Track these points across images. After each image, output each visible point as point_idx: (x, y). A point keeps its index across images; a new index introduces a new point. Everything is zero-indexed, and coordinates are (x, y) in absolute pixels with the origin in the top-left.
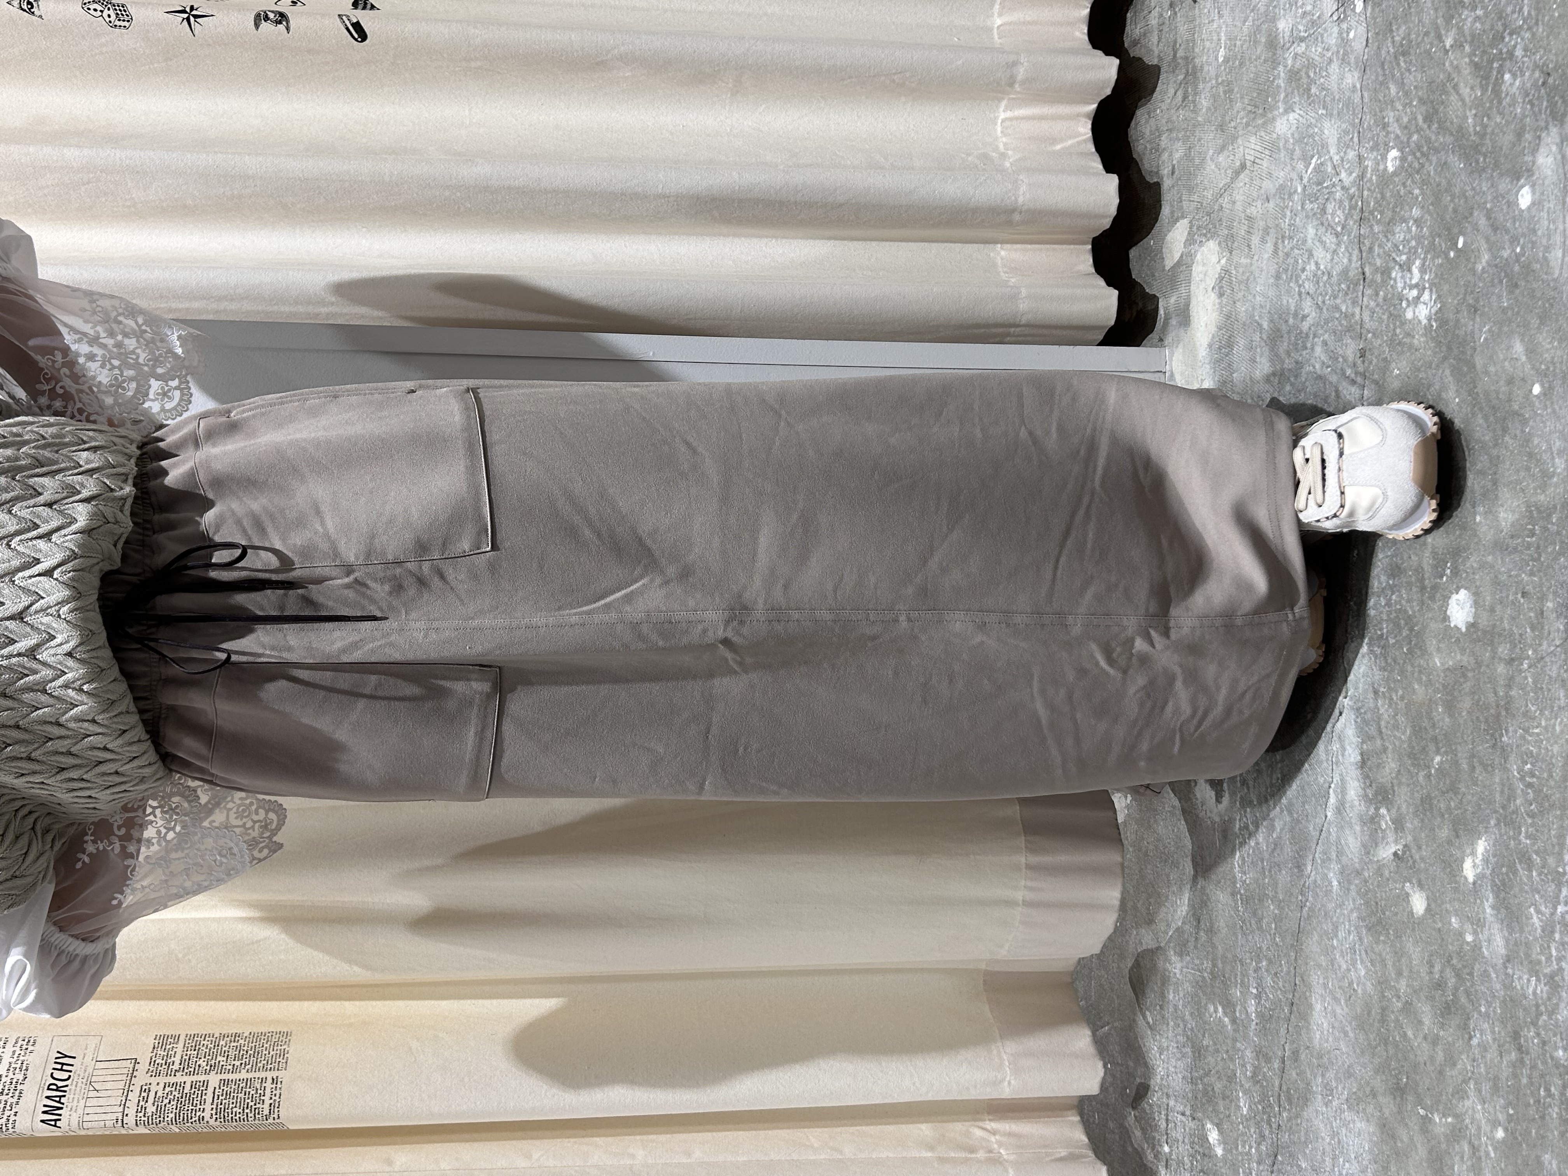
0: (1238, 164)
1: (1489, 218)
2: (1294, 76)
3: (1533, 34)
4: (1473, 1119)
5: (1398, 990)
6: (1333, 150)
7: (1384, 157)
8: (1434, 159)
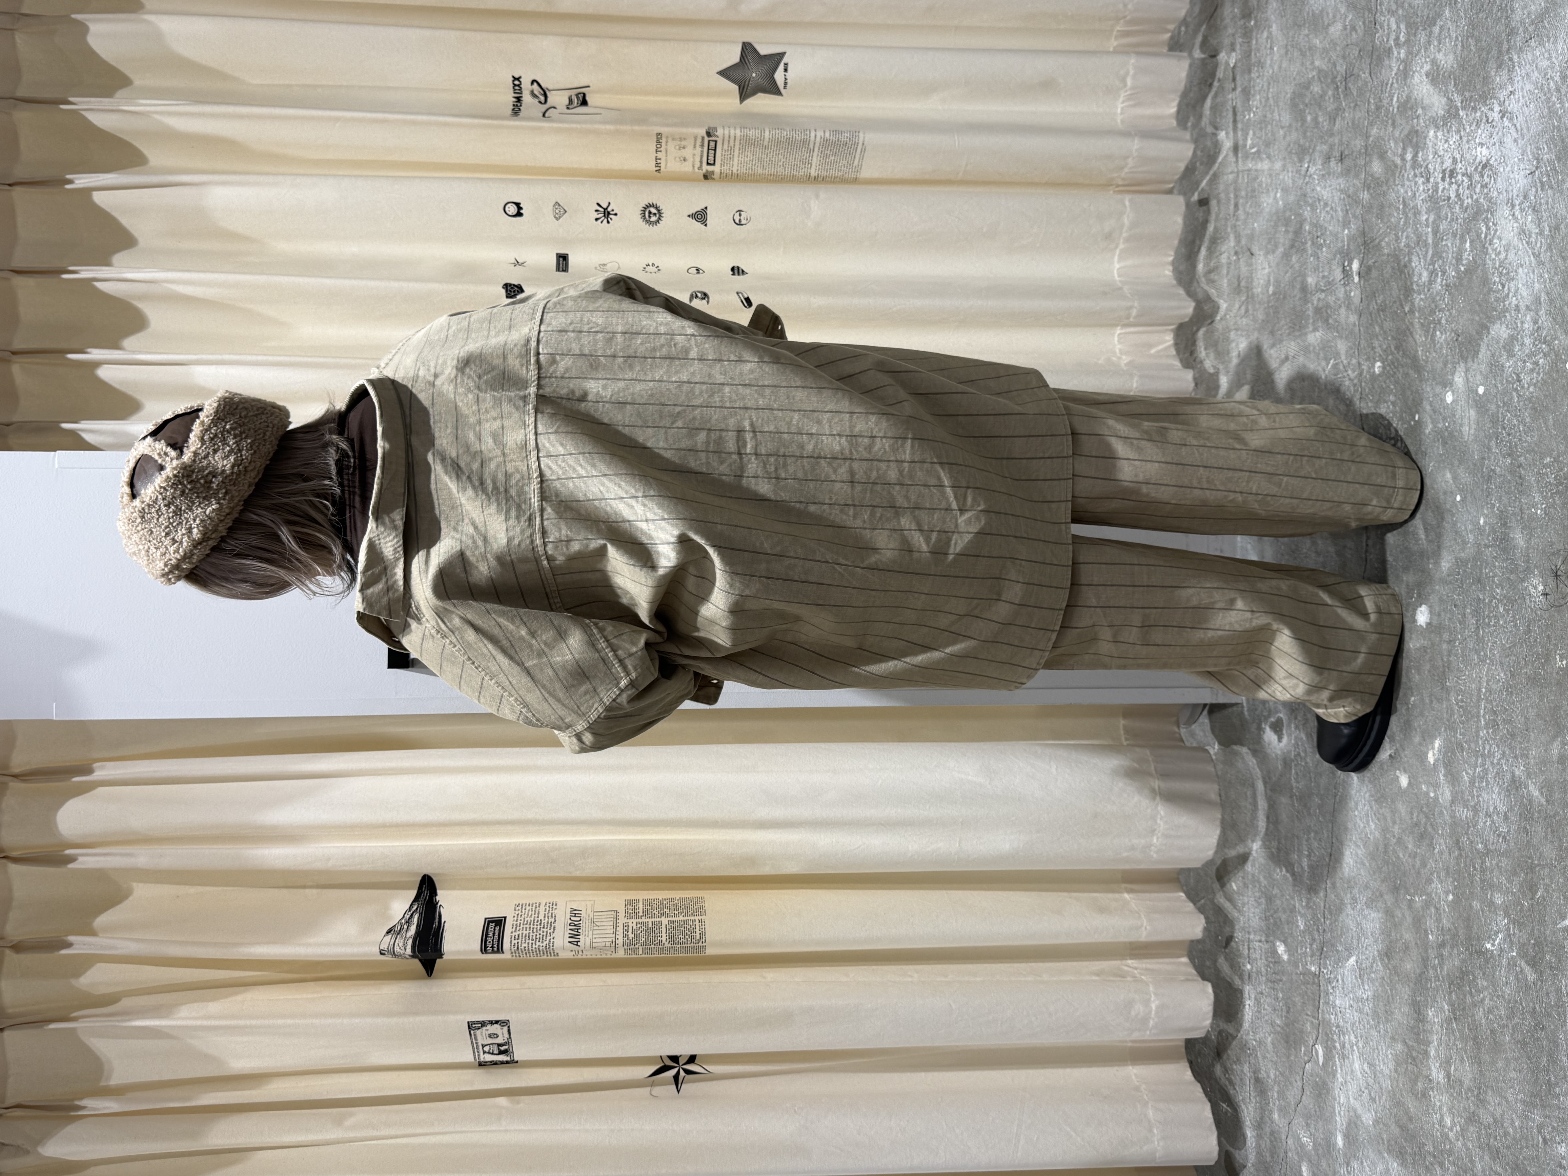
0: (1283, 356)
1: (1431, 406)
2: (1318, 311)
3: (1451, 314)
4: (1436, 893)
5: (1393, 832)
6: (1343, 357)
7: (1373, 366)
8: (1401, 371)
